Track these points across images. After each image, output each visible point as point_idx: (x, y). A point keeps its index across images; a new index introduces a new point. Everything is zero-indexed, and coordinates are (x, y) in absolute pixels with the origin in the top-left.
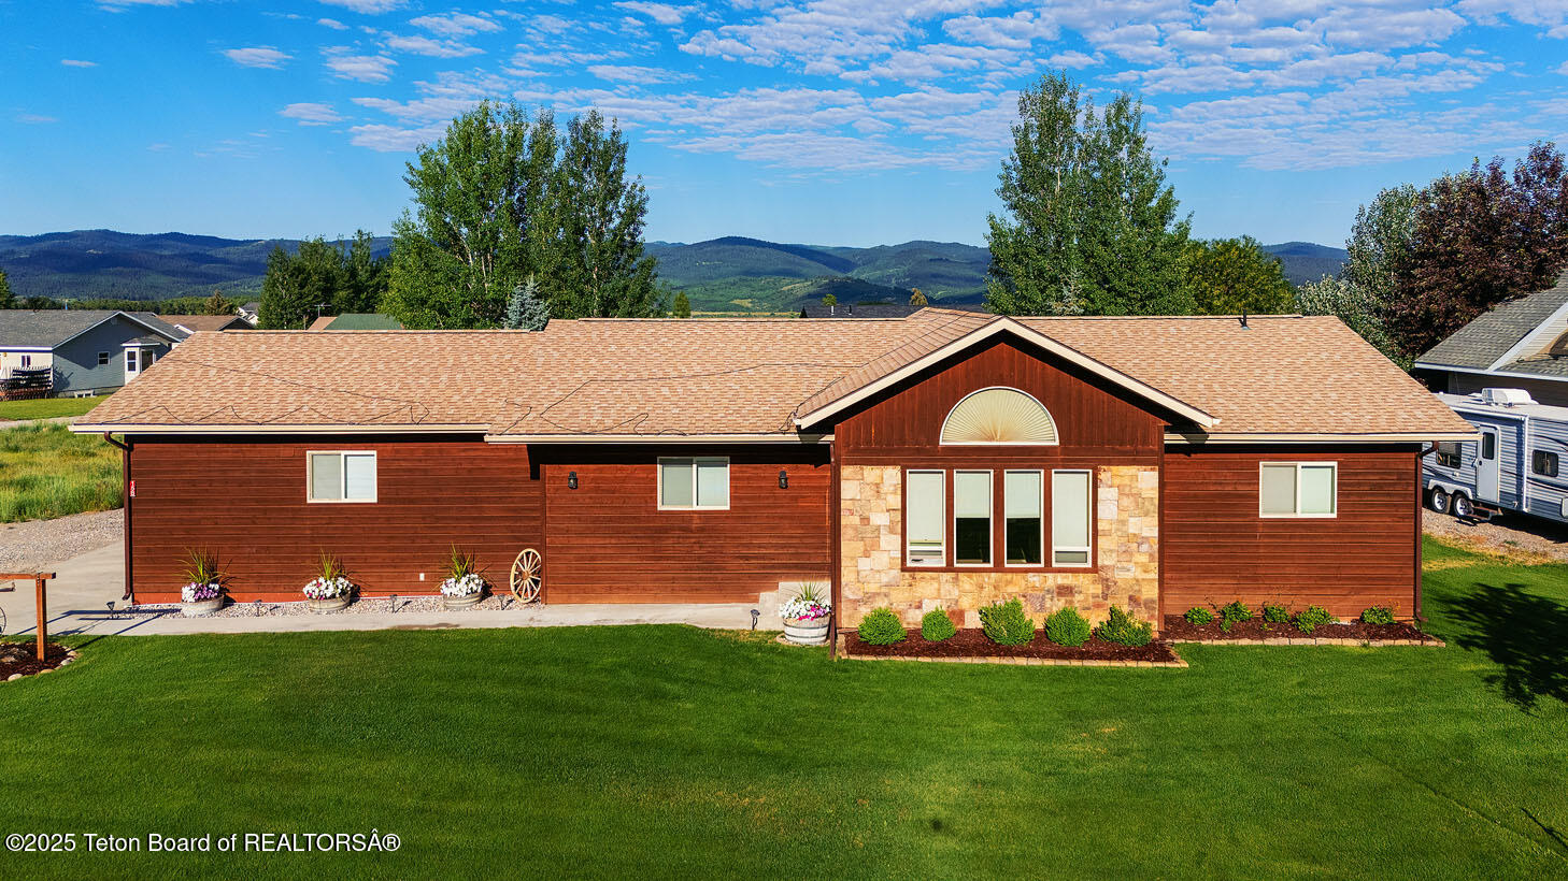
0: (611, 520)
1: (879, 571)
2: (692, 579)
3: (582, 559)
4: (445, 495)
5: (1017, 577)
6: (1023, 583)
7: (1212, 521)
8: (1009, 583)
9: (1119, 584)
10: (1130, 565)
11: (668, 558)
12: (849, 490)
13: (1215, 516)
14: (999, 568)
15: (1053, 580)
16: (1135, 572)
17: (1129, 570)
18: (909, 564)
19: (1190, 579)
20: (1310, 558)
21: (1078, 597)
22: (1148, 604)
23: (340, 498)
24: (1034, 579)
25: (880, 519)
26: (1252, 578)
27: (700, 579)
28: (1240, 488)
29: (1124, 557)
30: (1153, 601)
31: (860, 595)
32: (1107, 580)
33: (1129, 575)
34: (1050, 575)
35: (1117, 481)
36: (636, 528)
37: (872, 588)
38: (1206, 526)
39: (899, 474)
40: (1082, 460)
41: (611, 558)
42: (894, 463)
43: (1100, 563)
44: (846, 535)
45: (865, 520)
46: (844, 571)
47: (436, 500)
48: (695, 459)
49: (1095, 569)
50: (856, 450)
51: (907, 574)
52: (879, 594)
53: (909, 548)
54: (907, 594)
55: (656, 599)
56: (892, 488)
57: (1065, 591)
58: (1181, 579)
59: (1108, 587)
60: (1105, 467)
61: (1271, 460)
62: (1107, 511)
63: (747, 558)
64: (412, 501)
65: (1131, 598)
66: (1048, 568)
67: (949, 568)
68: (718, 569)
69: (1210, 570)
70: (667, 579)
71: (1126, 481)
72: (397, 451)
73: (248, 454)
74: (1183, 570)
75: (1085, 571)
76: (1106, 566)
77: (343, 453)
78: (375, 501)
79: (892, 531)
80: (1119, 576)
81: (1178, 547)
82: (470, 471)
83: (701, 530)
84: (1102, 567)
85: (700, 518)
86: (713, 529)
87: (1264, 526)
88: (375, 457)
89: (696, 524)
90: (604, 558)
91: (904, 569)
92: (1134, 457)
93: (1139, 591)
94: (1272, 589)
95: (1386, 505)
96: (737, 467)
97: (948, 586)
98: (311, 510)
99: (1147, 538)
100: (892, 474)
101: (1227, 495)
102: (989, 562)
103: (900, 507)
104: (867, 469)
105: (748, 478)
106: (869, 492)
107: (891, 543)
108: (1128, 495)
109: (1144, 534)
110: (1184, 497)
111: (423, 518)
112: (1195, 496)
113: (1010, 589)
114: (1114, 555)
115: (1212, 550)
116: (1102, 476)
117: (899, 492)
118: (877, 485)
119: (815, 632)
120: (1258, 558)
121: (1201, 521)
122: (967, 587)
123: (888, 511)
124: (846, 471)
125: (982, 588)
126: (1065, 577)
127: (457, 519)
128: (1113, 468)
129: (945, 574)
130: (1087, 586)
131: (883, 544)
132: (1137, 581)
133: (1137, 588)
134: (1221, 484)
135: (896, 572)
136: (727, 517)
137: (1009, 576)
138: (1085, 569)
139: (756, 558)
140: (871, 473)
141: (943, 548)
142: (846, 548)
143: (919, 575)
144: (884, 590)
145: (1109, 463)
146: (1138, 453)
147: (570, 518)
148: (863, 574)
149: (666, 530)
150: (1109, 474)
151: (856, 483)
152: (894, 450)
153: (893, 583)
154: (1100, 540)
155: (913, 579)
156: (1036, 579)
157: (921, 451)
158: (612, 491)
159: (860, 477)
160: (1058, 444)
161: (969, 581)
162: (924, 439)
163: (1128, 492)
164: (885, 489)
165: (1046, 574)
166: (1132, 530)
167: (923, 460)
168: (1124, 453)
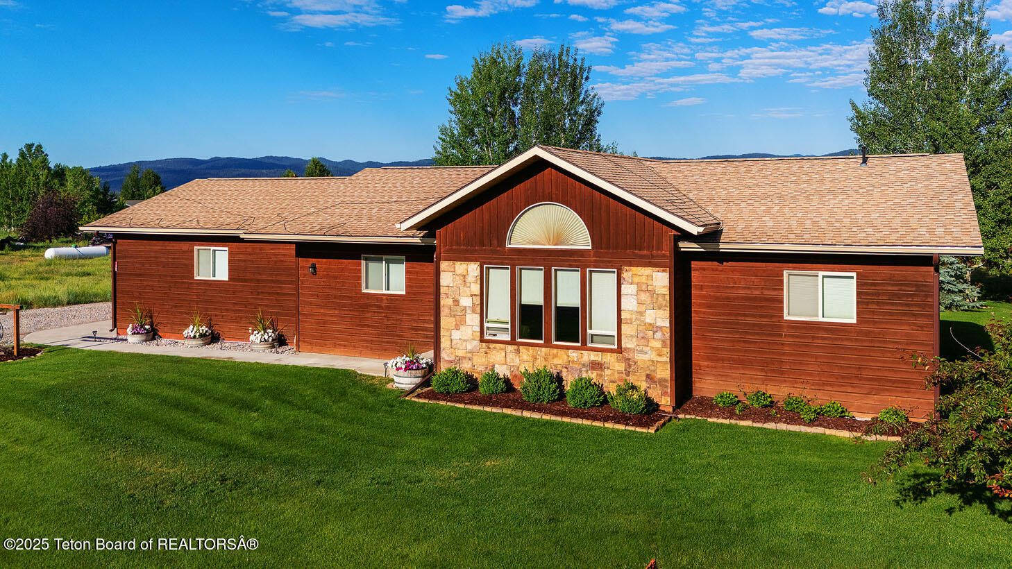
0: (335, 297)
1: (466, 341)
2: (382, 342)
3: (319, 323)
4: (264, 277)
5: (561, 352)
6: (565, 357)
7: (741, 319)
8: (555, 356)
9: (639, 363)
10: (646, 349)
11: (369, 326)
12: (446, 279)
13: (745, 315)
14: (548, 344)
15: (588, 357)
16: (651, 356)
17: (646, 353)
18: (486, 338)
19: (723, 367)
20: (833, 358)
21: (607, 372)
22: (662, 381)
23: (210, 277)
24: (573, 354)
25: (466, 302)
26: (779, 372)
27: (387, 342)
28: (766, 292)
29: (642, 342)
30: (665, 380)
31: (453, 358)
32: (629, 360)
33: (647, 357)
34: (585, 353)
35: (636, 280)
36: (351, 304)
37: (461, 353)
38: (737, 323)
39: (479, 268)
40: (609, 262)
41: (336, 324)
42: (476, 260)
43: (623, 346)
44: (444, 312)
45: (456, 302)
46: (443, 340)
47: (258, 281)
48: (385, 257)
49: (620, 350)
50: (451, 250)
51: (484, 344)
52: (465, 358)
53: (486, 325)
54: (484, 360)
55: (361, 355)
56: (474, 279)
57: (596, 366)
58: (715, 367)
59: (630, 366)
60: (627, 268)
61: (794, 269)
62: (629, 304)
63: (416, 330)
64: (246, 281)
65: (648, 376)
66: (584, 347)
67: (513, 342)
68: (397, 336)
69: (741, 362)
70: (367, 341)
71: (644, 280)
72: (238, 248)
73: (168, 248)
74: (718, 360)
75: (612, 351)
76: (629, 348)
77: (212, 248)
78: (227, 280)
79: (474, 311)
80: (639, 357)
81: (712, 340)
82: (276, 262)
83: (388, 307)
84: (625, 349)
85: (387, 299)
86: (395, 307)
87: (788, 327)
88: (227, 253)
89: (385, 303)
90: (332, 323)
91: (482, 340)
92: (651, 262)
93: (655, 371)
94: (796, 383)
95: (905, 315)
96: (410, 264)
97: (511, 356)
98: (198, 284)
99: (661, 328)
100: (473, 269)
101: (755, 299)
102: (542, 339)
103: (478, 293)
104: (458, 263)
105: (417, 273)
106: (459, 281)
107: (473, 319)
108: (645, 291)
109: (658, 324)
110: (717, 298)
111: (252, 293)
112: (727, 298)
113: (556, 361)
114: (635, 340)
115: (742, 344)
116: (624, 275)
117: (479, 282)
118: (464, 276)
119: (408, 380)
120: (783, 354)
121: (732, 319)
122: (525, 357)
123: (472, 296)
124: (444, 265)
125: (536, 358)
126: (597, 355)
127: (269, 294)
128: (634, 269)
129: (510, 346)
130: (614, 365)
131: (468, 321)
132: (653, 362)
133: (652, 368)
134: (749, 288)
135: (476, 342)
136: (404, 300)
137: (555, 351)
138: (612, 349)
139: (422, 330)
140: (461, 267)
141: (509, 326)
142: (445, 322)
143: (492, 346)
144: (469, 355)
145: (631, 264)
146: (653, 257)
147: (312, 295)
148: (454, 342)
149: (367, 306)
150: (630, 273)
151: (450, 274)
152: (476, 250)
153: (475, 350)
154: (624, 327)
155: (488, 348)
156: (575, 355)
157: (493, 251)
158: (336, 278)
159: (453, 270)
160: (590, 248)
161: (526, 353)
162: (495, 242)
163: (643, 289)
164: (469, 279)
165: (583, 352)
166: (648, 320)
167: (495, 258)
168: (642, 257)
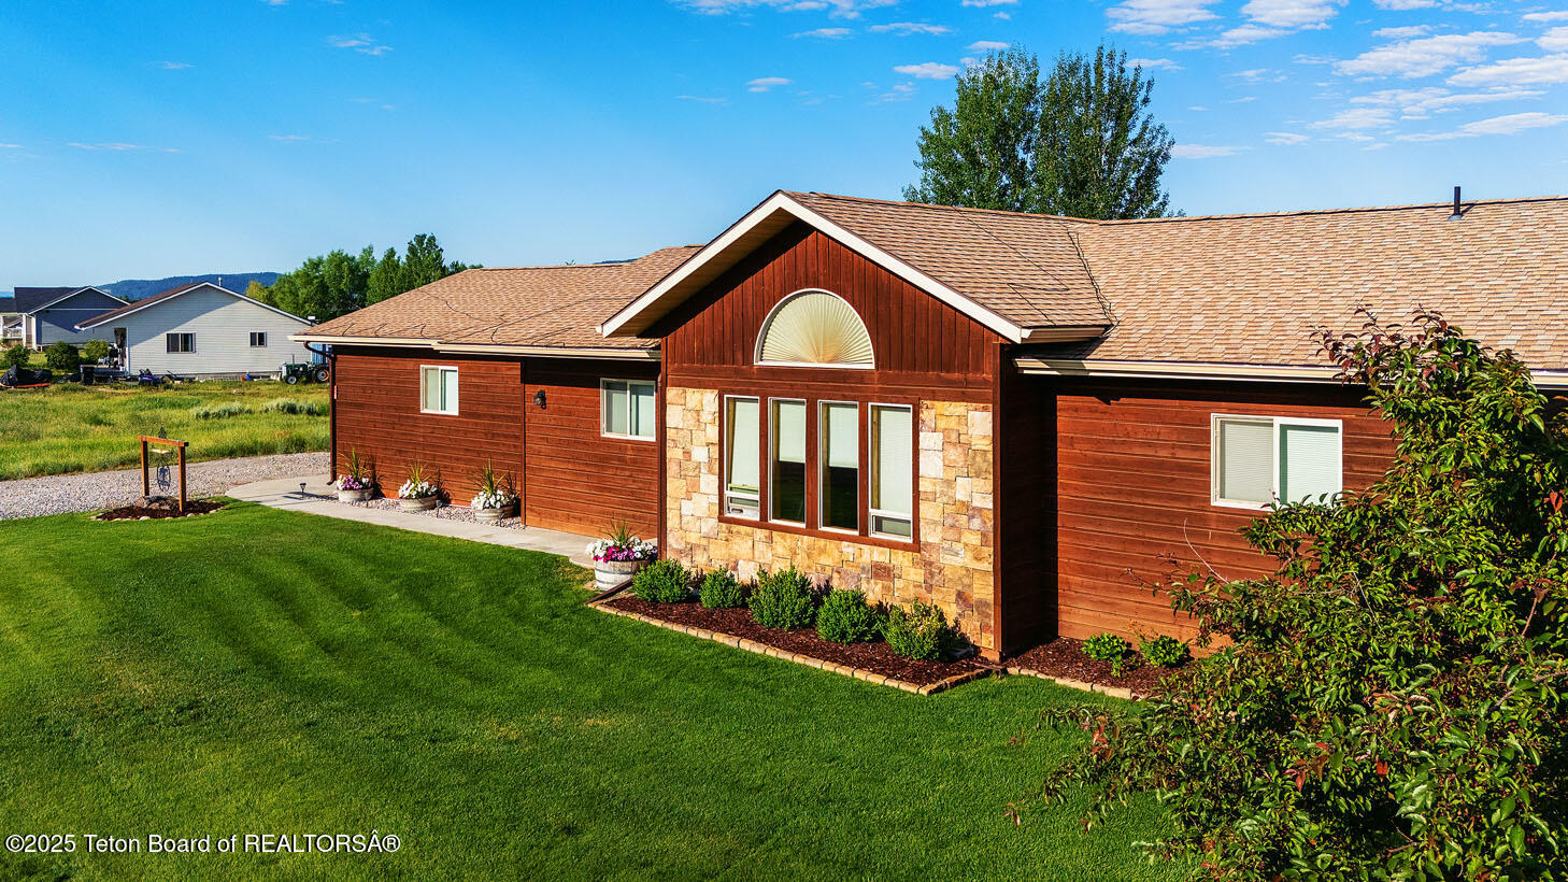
0: (569, 444)
1: (700, 518)
3: (549, 482)
4: (500, 411)
5: (831, 545)
6: (837, 554)
7: (1140, 502)
8: (823, 551)
9: (947, 572)
10: (958, 547)
11: (610, 490)
12: (674, 417)
13: (1145, 495)
14: (811, 530)
15: (873, 555)
16: (964, 559)
17: (957, 554)
18: (727, 514)
21: (899, 583)
22: (982, 604)
23: (439, 410)
24: (848, 549)
25: (700, 454)
28: (1180, 454)
29: (951, 534)
30: (986, 604)
31: (682, 546)
32: (931, 564)
33: (958, 561)
34: (866, 548)
35: (942, 424)
36: (587, 455)
37: (693, 538)
38: (1131, 510)
39: (717, 398)
40: (901, 392)
41: (571, 485)
42: (713, 387)
43: (922, 539)
44: (672, 469)
45: (687, 453)
46: (670, 515)
47: (493, 417)
48: (630, 383)
49: (916, 546)
50: (680, 370)
51: (724, 525)
52: (699, 546)
53: (728, 493)
54: (724, 551)
56: (710, 417)
57: (882, 572)
59: (932, 575)
60: (928, 402)
61: (1230, 411)
62: (931, 466)
64: (478, 416)
65: (960, 595)
66: (864, 537)
67: (762, 524)
69: (1136, 580)
71: (953, 424)
72: (470, 368)
73: (391, 366)
75: (905, 547)
76: (930, 544)
77: (441, 368)
78: (457, 414)
79: (710, 471)
80: (947, 560)
81: (1090, 538)
83: (634, 461)
84: (925, 545)
85: (632, 449)
86: (644, 463)
87: (1218, 520)
88: (457, 374)
89: (630, 455)
90: (567, 484)
91: (721, 519)
92: (963, 393)
93: (970, 586)
97: (760, 547)
98: (425, 419)
99: (980, 510)
100: (708, 399)
101: (1161, 465)
102: (803, 522)
103: (716, 440)
104: (690, 391)
106: (691, 422)
107: (709, 483)
108: (955, 444)
109: (975, 504)
113: (824, 560)
114: (939, 528)
115: (1141, 549)
116: (925, 415)
117: (717, 422)
118: (698, 412)
121: (1123, 500)
122: (780, 550)
123: (708, 445)
124: (672, 393)
125: (795, 553)
126: (883, 553)
128: (937, 404)
129: (758, 531)
130: (908, 569)
131: (703, 488)
132: (968, 570)
133: (966, 581)
134: (1150, 445)
135: (714, 522)
136: (652, 450)
137: (822, 542)
138: (905, 544)
140: (694, 397)
141: (757, 497)
142: (674, 486)
143: (735, 528)
144: (704, 542)
145: (934, 397)
146: (968, 383)
147: (539, 439)
148: (685, 519)
149: (607, 459)
150: (933, 412)
151: (680, 408)
152: (713, 370)
153: (711, 534)
154: (923, 506)
155: (730, 532)
156: (850, 550)
157: (737, 372)
158: (569, 413)
159: (683, 402)
160: (873, 367)
161: (782, 543)
162: (739, 356)
163: (955, 440)
164: (704, 417)
165: (862, 546)
166: (961, 495)
167: (738, 384)
168: (950, 383)
